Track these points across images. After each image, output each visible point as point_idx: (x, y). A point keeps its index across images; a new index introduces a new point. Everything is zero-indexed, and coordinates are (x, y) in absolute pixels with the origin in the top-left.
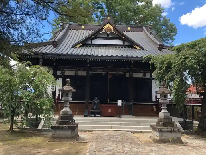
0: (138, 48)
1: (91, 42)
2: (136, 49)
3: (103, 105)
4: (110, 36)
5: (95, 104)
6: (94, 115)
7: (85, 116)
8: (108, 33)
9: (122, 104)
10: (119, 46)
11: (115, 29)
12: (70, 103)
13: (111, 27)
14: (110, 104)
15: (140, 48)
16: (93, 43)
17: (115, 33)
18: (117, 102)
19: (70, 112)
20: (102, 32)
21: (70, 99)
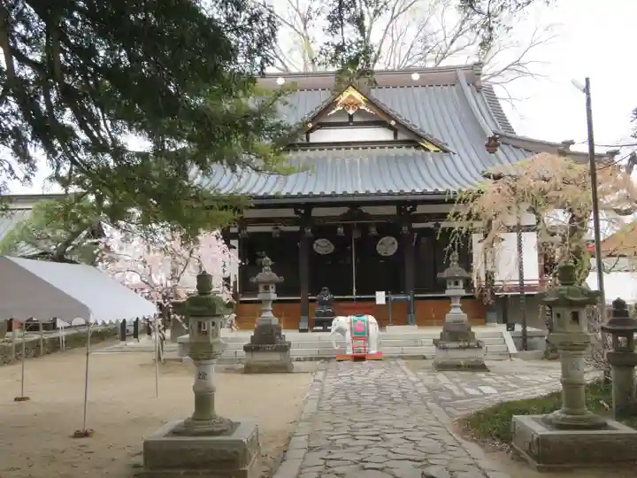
0: (432, 148)
1: (308, 139)
2: (427, 150)
3: (342, 304)
4: (356, 119)
5: (323, 303)
6: (321, 328)
7: (301, 331)
8: (351, 112)
9: (387, 299)
10: (382, 143)
11: (370, 102)
12: (274, 302)
13: (358, 96)
14: (358, 299)
15: (437, 149)
16: (311, 141)
17: (368, 110)
18: (375, 294)
19: (275, 321)
20: (333, 112)
21: (274, 297)
